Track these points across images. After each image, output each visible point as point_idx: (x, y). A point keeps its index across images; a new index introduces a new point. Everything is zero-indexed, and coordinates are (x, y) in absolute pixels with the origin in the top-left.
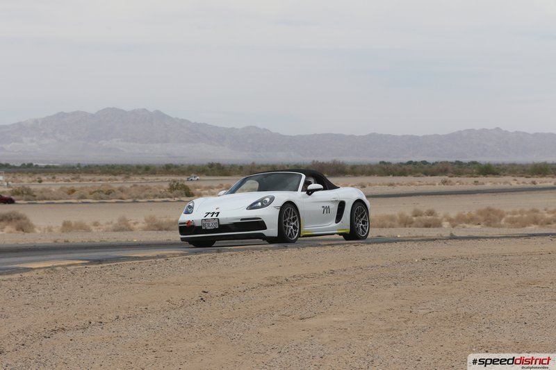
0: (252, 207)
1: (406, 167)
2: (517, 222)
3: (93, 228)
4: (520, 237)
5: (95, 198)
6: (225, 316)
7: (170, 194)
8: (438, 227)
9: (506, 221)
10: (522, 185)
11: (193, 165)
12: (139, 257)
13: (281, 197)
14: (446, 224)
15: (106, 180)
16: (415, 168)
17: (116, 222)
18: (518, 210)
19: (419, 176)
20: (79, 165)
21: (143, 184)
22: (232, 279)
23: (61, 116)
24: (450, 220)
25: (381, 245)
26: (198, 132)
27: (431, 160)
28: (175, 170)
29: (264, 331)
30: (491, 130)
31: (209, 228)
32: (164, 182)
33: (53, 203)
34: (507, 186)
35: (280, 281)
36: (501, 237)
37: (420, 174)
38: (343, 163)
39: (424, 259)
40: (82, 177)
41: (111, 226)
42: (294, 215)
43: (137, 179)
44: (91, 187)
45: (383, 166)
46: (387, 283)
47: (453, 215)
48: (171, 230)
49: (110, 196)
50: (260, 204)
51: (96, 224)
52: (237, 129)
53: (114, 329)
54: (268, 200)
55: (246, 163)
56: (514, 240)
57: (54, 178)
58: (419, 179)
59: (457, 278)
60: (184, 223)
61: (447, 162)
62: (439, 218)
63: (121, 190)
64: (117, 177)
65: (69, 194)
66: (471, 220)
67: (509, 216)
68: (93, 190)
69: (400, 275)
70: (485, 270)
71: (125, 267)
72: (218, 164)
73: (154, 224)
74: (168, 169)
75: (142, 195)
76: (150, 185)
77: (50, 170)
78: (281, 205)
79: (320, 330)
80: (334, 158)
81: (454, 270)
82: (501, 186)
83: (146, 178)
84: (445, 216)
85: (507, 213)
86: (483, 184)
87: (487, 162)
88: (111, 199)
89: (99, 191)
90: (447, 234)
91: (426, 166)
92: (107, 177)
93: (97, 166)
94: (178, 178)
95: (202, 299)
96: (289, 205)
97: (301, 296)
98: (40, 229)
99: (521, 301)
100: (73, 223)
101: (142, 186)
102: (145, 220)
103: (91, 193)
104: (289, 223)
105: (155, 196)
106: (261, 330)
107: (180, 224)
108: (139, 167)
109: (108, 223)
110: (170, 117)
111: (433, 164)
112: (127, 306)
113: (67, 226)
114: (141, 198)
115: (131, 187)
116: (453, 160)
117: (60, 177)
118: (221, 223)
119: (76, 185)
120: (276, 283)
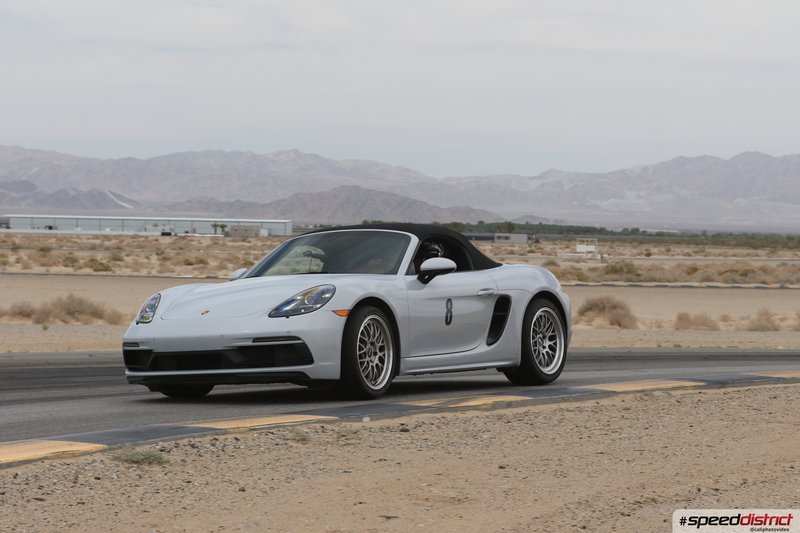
3: (721, 325)
5: (726, 282)
20: (704, 233)
23: (681, 161)
33: (666, 286)
40: (708, 250)
44: (721, 265)
51: (725, 319)
57: (668, 250)
65: (689, 274)
68: (724, 270)
77: (663, 239)
88: (749, 283)
89: (732, 271)
92: (745, 251)
93: (731, 234)
98: (644, 324)
100: (692, 317)
103: (720, 274)
113: (683, 321)
117: (677, 249)
119: (699, 260)
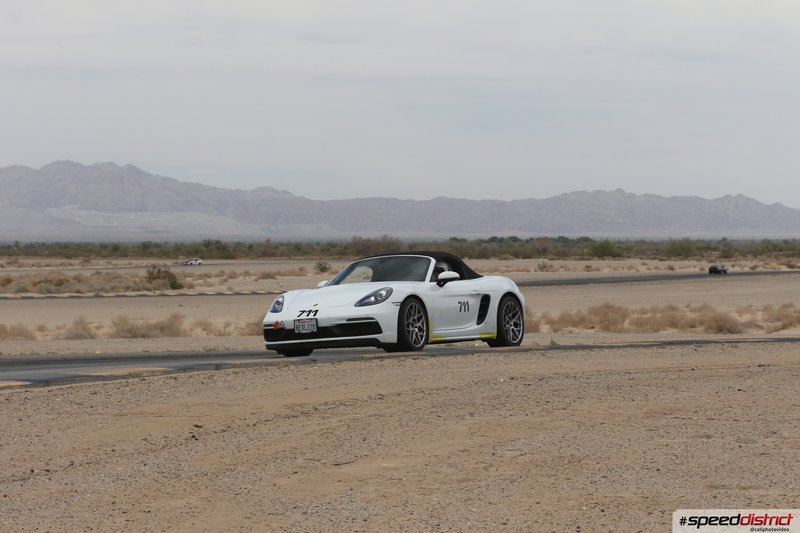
0: (362, 303)
1: (488, 246)
2: (646, 324)
4: (651, 346)
6: (227, 460)
7: (148, 285)
8: (534, 331)
9: (630, 324)
10: (654, 272)
11: (182, 244)
12: (103, 377)
13: (402, 289)
14: (545, 328)
15: (56, 265)
16: (501, 247)
17: (70, 325)
18: (648, 307)
19: (506, 259)
21: (109, 271)
22: (236, 407)
24: (551, 322)
25: (451, 359)
26: (189, 196)
27: (523, 235)
28: (155, 250)
29: (284, 482)
30: (610, 192)
31: (304, 332)
32: (139, 268)
34: (633, 273)
35: (305, 411)
36: (624, 347)
37: (508, 255)
38: (397, 240)
39: (513, 379)
41: (63, 331)
42: (419, 312)
43: (100, 264)
45: (456, 244)
46: (460, 413)
47: (555, 314)
48: (149, 337)
49: (62, 288)
50: (373, 299)
52: (245, 192)
53: (67, 481)
54: (384, 293)
55: (257, 241)
56: (642, 350)
58: (506, 263)
59: (561, 406)
60: (271, 325)
61: (547, 238)
62: (535, 319)
63: (78, 279)
64: (72, 261)
66: (580, 322)
67: (635, 316)
69: (478, 401)
70: (601, 393)
71: (83, 391)
72: (218, 242)
73: (125, 328)
74: (146, 249)
75: (108, 287)
76: (121, 272)
78: (401, 300)
79: (364, 481)
80: (383, 233)
81: (557, 393)
82: (625, 273)
83: (114, 262)
84: (544, 317)
85: (633, 312)
86: (598, 270)
87: (604, 238)
90: (547, 343)
91: (518, 244)
94: (160, 262)
95: (193, 437)
96: (412, 300)
97: (336, 432)
99: (652, 438)
101: (107, 274)
102: (113, 322)
104: (413, 325)
105: (127, 288)
106: (277, 481)
107: (266, 326)
108: (103, 246)
109: (59, 328)
110: (148, 175)
111: (527, 241)
112: (85, 446)
114: (107, 292)
115: (93, 275)
116: (556, 235)
118: (320, 325)
120: (299, 413)
